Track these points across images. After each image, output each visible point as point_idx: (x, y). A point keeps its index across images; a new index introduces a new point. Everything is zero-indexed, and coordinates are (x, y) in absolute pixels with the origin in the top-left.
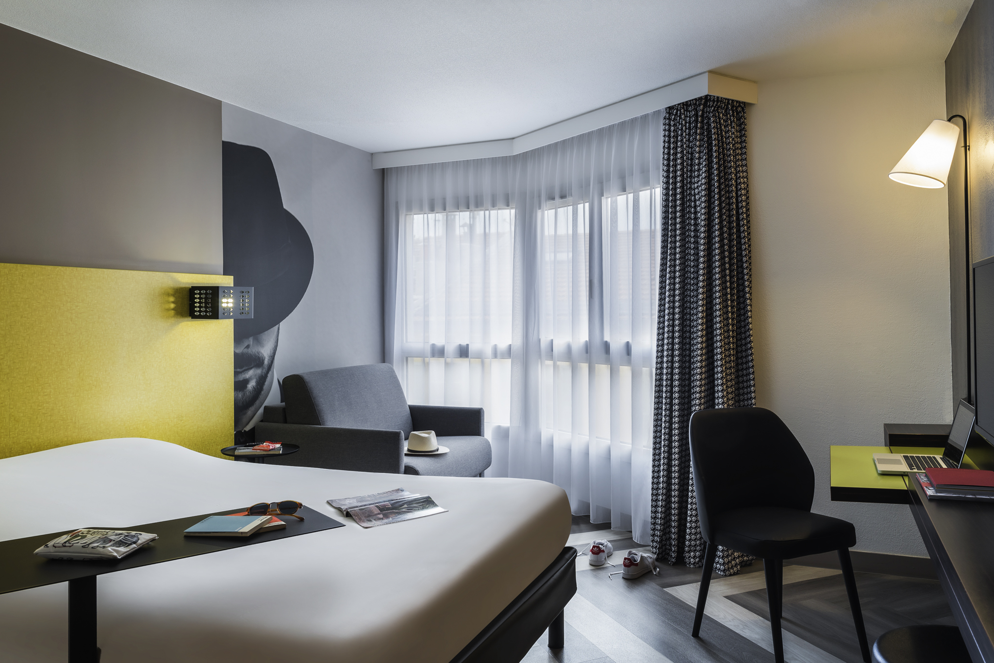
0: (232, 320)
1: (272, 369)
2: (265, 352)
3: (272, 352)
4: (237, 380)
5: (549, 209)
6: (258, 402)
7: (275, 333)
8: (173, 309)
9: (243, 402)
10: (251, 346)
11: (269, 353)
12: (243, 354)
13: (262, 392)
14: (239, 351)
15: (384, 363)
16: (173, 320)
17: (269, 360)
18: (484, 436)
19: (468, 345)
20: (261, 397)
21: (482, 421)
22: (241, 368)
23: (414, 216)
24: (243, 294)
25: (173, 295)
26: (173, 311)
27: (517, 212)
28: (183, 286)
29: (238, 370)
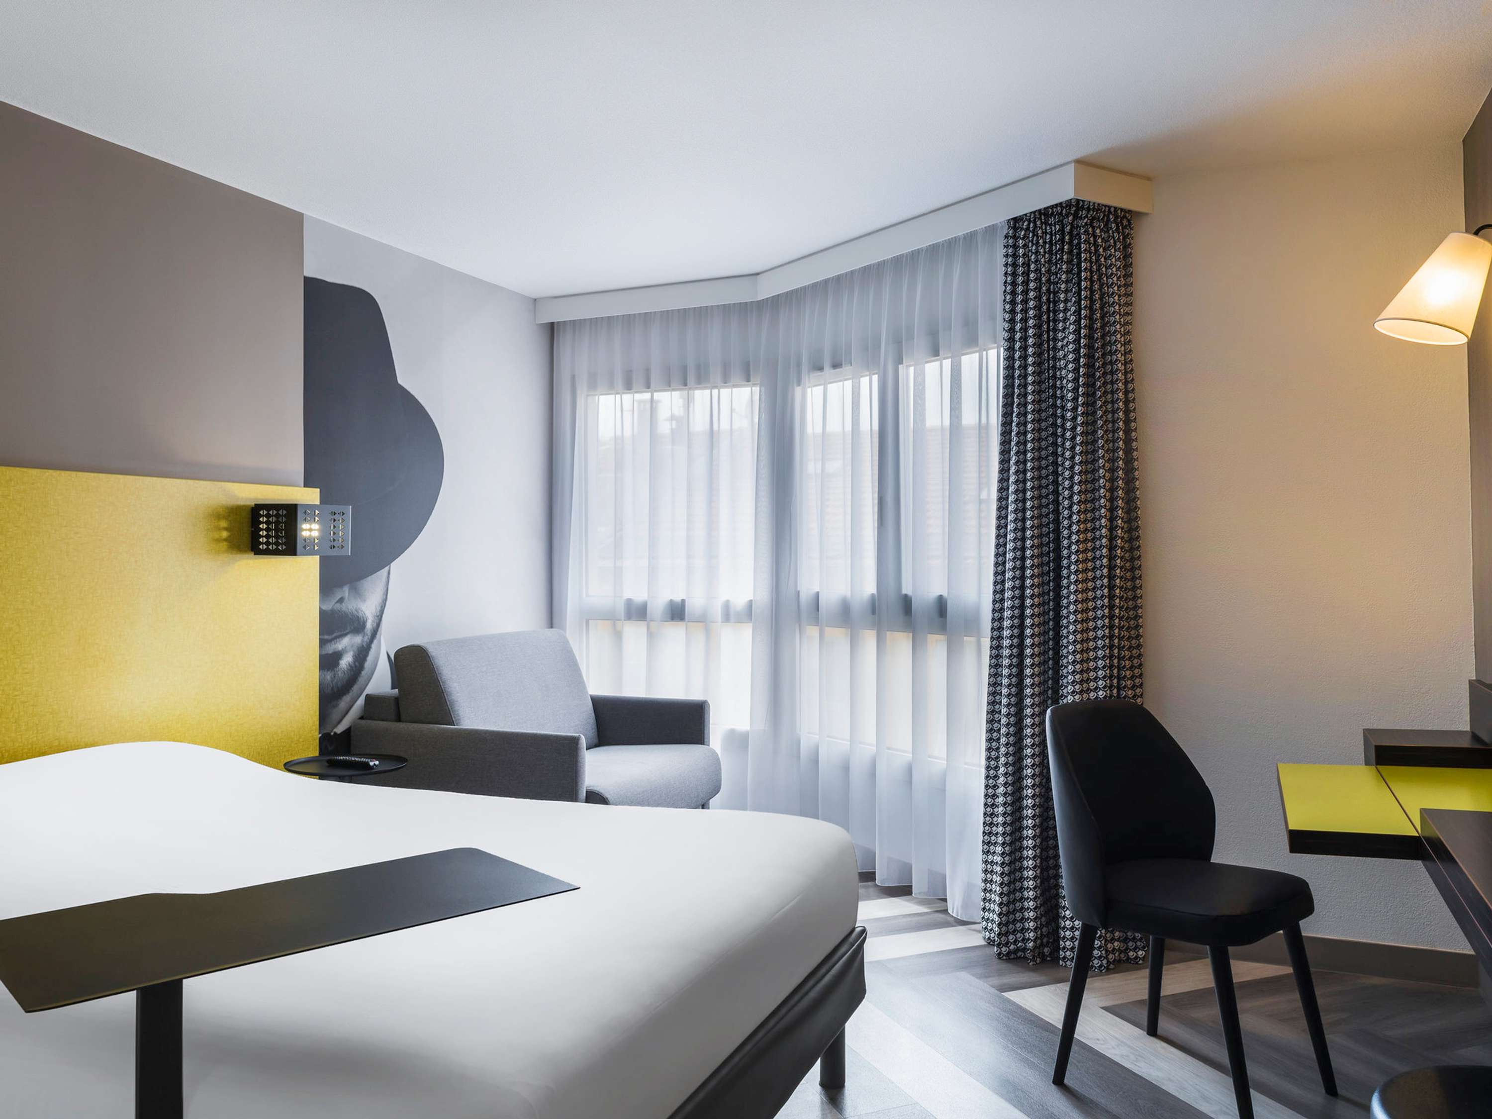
0: (318, 557)
1: (378, 636)
2: (368, 609)
3: (379, 608)
4: (324, 653)
5: (814, 386)
6: (356, 688)
7: (384, 579)
8: (225, 540)
9: (332, 688)
10: (346, 598)
11: (374, 611)
12: (333, 611)
13: (363, 672)
14: (327, 607)
15: (552, 627)
16: (226, 557)
17: (373, 621)
18: (709, 745)
19: (683, 601)
20: (361, 680)
21: (706, 720)
22: (330, 633)
23: (601, 397)
24: (336, 517)
25: (225, 517)
26: (225, 543)
27: (763, 389)
28: (242, 503)
29: (326, 637)
